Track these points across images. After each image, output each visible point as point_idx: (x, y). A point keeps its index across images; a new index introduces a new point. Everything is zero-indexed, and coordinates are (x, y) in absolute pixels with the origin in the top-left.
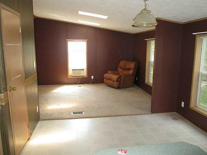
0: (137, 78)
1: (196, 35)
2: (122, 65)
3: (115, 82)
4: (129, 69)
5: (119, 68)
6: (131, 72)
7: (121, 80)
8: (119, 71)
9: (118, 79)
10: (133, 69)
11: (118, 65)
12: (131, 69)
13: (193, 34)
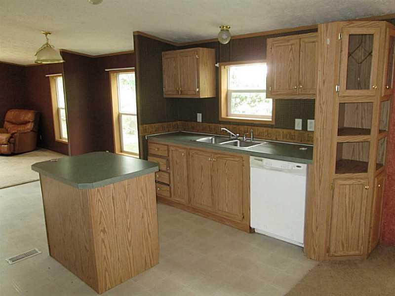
0: (41, 136)
1: (110, 72)
2: (12, 118)
3: (5, 145)
4: (26, 123)
5: (6, 122)
6: (30, 126)
7: (15, 141)
8: (7, 128)
9: (9, 140)
10: (32, 122)
11: (4, 118)
12: (29, 122)
13: (106, 70)
